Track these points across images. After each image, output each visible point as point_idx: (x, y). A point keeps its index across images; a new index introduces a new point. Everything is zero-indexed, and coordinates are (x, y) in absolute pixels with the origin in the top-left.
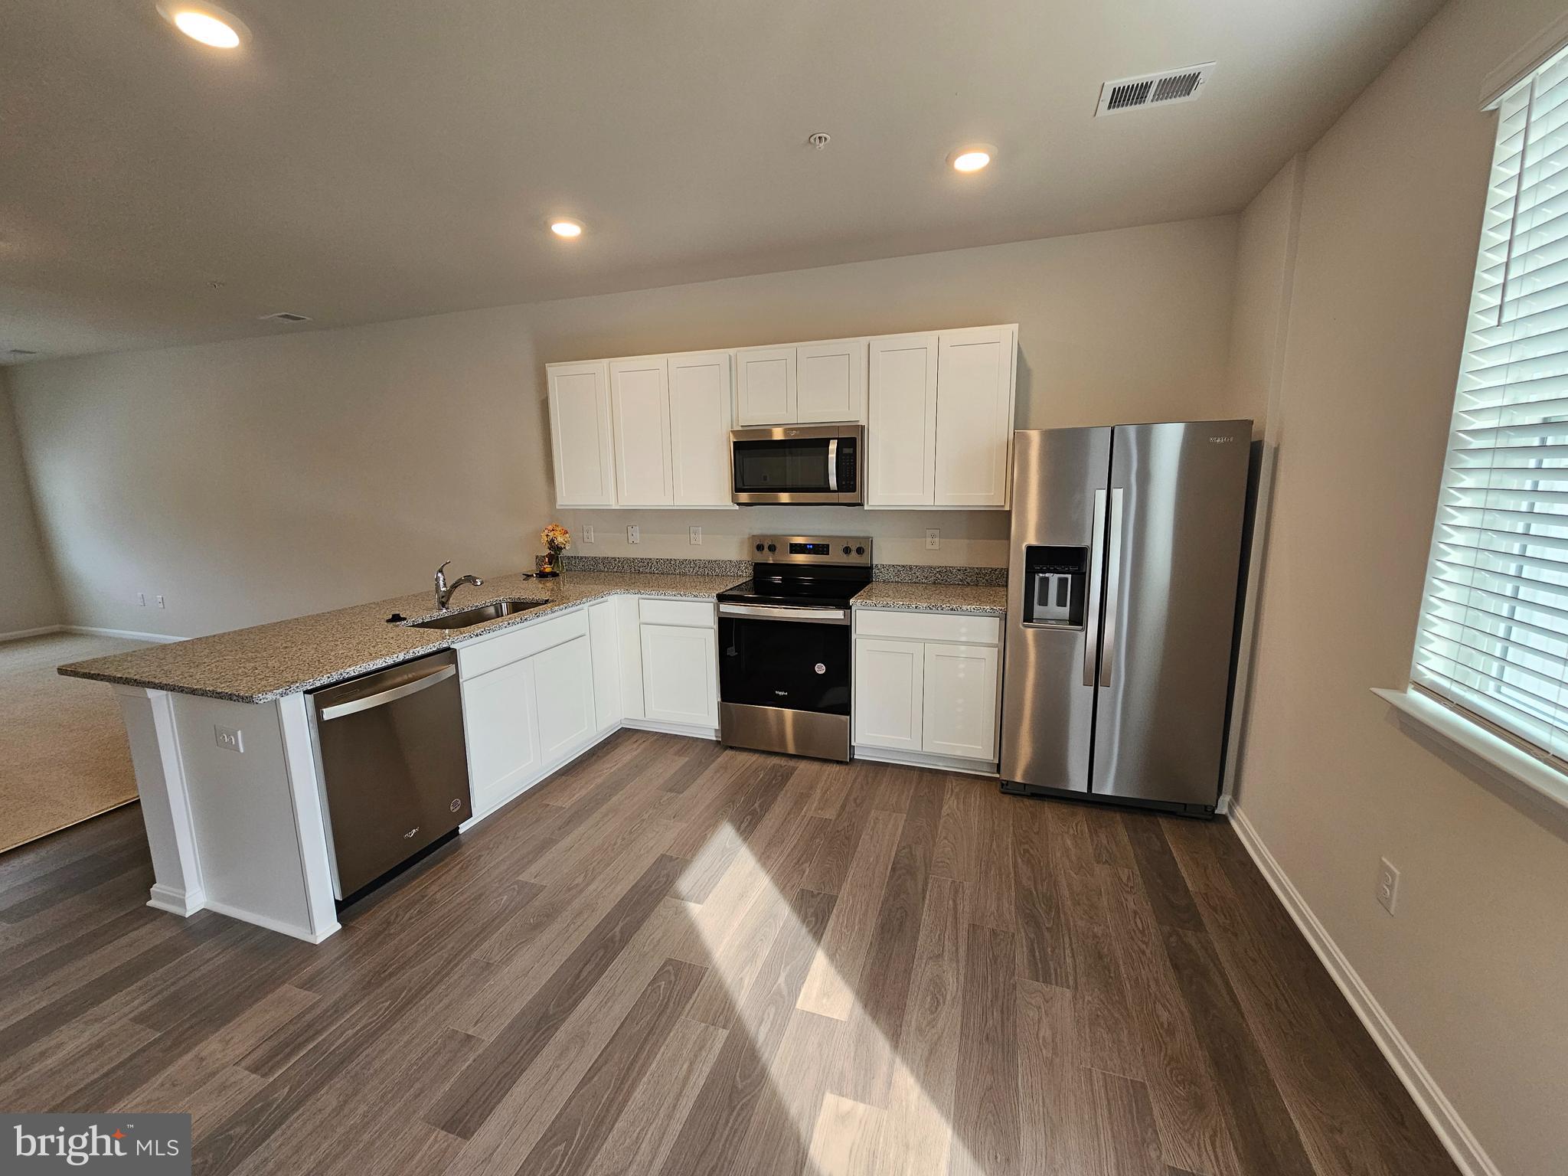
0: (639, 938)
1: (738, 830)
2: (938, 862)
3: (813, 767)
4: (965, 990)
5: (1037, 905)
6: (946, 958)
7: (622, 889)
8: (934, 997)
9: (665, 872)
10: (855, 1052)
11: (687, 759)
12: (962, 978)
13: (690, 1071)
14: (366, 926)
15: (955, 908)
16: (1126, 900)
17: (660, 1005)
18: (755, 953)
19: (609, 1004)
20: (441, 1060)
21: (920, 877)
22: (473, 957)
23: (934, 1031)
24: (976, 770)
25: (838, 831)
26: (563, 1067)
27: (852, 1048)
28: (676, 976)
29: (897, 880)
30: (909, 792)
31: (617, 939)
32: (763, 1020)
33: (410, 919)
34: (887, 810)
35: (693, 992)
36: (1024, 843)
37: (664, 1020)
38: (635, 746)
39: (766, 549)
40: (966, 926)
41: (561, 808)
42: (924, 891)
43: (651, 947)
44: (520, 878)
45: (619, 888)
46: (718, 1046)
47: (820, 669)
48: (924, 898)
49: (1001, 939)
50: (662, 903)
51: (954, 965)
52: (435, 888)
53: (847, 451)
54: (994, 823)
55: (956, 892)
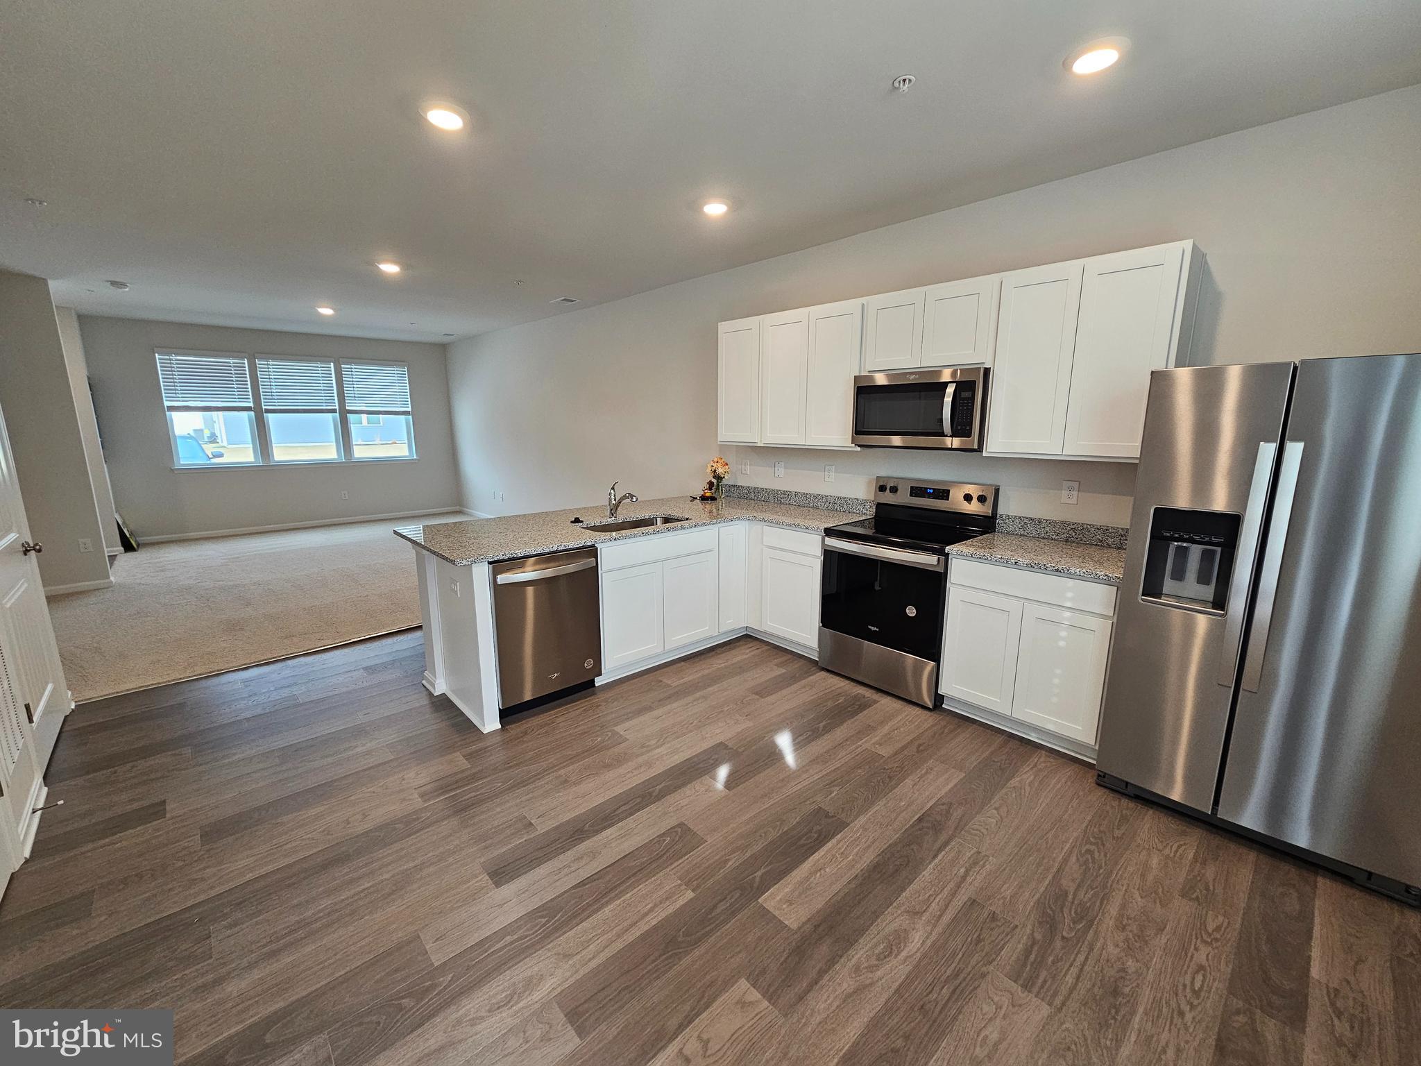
0: (671, 799)
1: (794, 740)
2: (973, 829)
3: (895, 705)
4: (924, 956)
5: (1066, 911)
6: (924, 918)
7: (678, 759)
8: (890, 946)
9: (717, 756)
10: (786, 959)
11: (784, 671)
12: (929, 943)
13: (651, 910)
14: (515, 729)
15: (964, 878)
16: (1196, 949)
17: (657, 854)
18: (749, 845)
19: (623, 840)
20: (508, 832)
21: (943, 837)
22: (560, 772)
23: (870, 975)
24: (1077, 753)
25: (885, 769)
26: (573, 869)
27: (785, 955)
28: (680, 837)
29: (917, 831)
30: (982, 753)
31: (654, 794)
32: (725, 898)
33: (539, 734)
34: (946, 764)
35: (685, 855)
36: (1091, 844)
37: (653, 866)
38: (748, 651)
39: (888, 491)
40: (965, 898)
41: (669, 686)
42: (940, 850)
43: (675, 809)
44: (615, 728)
45: (676, 757)
46: (681, 902)
47: (911, 611)
48: (935, 856)
49: (997, 925)
50: (700, 780)
51: (929, 928)
52: (562, 719)
53: (965, 395)
54: (1066, 811)
55: (975, 863)
